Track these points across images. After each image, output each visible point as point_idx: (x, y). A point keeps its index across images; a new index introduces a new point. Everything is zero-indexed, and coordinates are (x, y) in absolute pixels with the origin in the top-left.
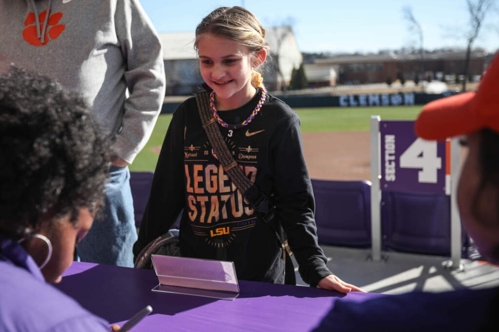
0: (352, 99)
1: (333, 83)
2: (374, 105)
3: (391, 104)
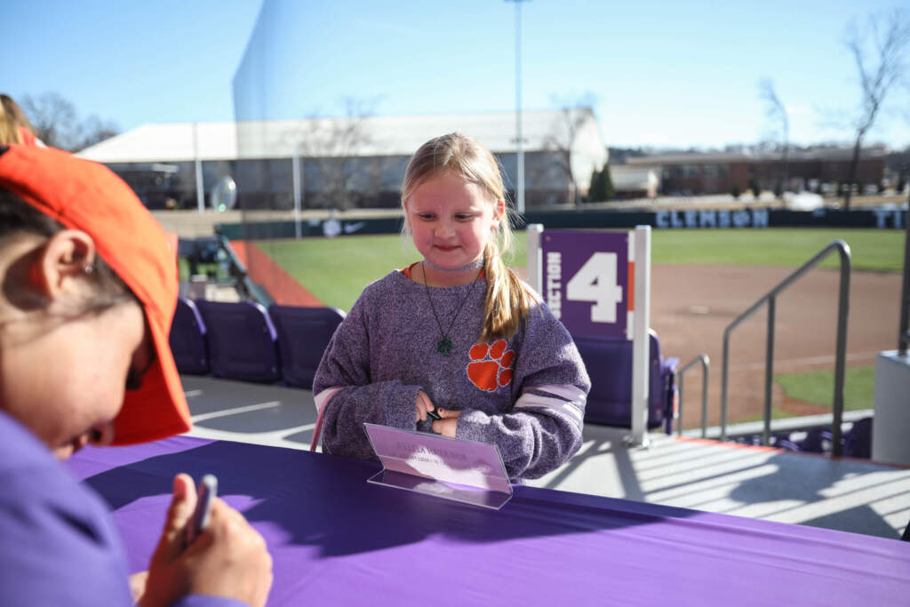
0: (674, 216)
1: (652, 192)
2: (708, 226)
3: (732, 225)
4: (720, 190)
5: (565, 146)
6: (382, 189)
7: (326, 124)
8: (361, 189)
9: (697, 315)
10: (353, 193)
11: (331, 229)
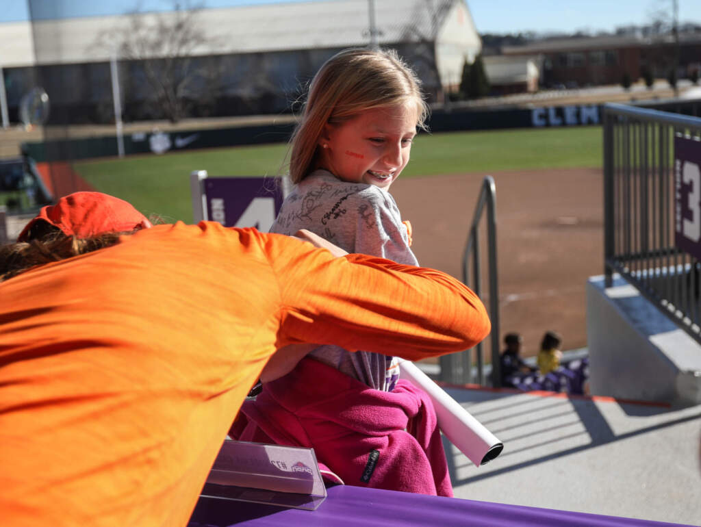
0: (552, 113)
1: (532, 86)
2: (590, 122)
4: (608, 80)
5: (429, 36)
6: (219, 94)
7: (150, 21)
8: (196, 96)
9: (564, 226)
10: (186, 101)
11: (160, 144)
